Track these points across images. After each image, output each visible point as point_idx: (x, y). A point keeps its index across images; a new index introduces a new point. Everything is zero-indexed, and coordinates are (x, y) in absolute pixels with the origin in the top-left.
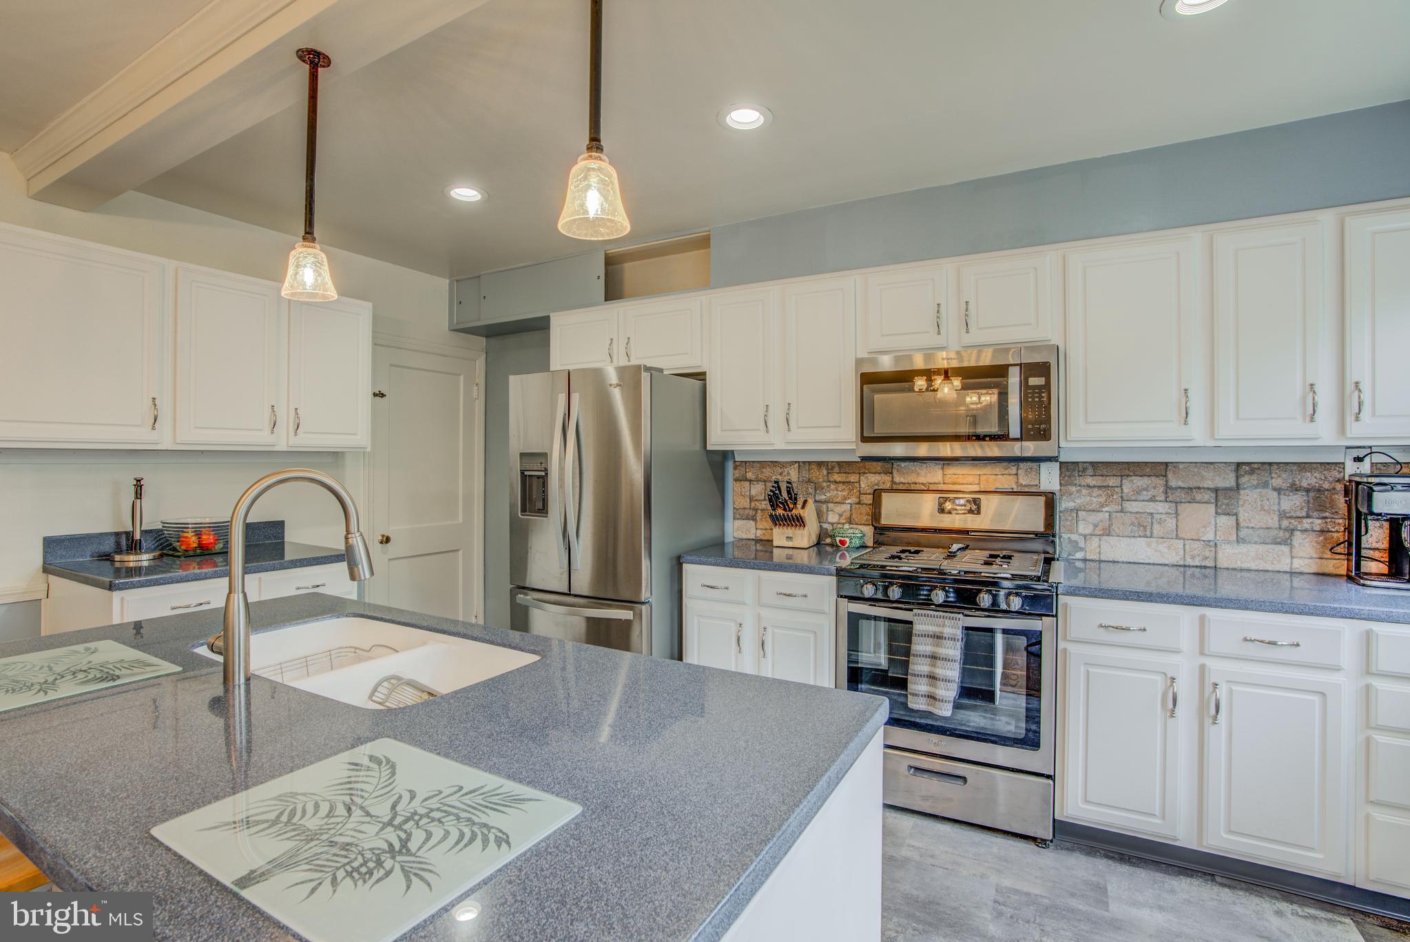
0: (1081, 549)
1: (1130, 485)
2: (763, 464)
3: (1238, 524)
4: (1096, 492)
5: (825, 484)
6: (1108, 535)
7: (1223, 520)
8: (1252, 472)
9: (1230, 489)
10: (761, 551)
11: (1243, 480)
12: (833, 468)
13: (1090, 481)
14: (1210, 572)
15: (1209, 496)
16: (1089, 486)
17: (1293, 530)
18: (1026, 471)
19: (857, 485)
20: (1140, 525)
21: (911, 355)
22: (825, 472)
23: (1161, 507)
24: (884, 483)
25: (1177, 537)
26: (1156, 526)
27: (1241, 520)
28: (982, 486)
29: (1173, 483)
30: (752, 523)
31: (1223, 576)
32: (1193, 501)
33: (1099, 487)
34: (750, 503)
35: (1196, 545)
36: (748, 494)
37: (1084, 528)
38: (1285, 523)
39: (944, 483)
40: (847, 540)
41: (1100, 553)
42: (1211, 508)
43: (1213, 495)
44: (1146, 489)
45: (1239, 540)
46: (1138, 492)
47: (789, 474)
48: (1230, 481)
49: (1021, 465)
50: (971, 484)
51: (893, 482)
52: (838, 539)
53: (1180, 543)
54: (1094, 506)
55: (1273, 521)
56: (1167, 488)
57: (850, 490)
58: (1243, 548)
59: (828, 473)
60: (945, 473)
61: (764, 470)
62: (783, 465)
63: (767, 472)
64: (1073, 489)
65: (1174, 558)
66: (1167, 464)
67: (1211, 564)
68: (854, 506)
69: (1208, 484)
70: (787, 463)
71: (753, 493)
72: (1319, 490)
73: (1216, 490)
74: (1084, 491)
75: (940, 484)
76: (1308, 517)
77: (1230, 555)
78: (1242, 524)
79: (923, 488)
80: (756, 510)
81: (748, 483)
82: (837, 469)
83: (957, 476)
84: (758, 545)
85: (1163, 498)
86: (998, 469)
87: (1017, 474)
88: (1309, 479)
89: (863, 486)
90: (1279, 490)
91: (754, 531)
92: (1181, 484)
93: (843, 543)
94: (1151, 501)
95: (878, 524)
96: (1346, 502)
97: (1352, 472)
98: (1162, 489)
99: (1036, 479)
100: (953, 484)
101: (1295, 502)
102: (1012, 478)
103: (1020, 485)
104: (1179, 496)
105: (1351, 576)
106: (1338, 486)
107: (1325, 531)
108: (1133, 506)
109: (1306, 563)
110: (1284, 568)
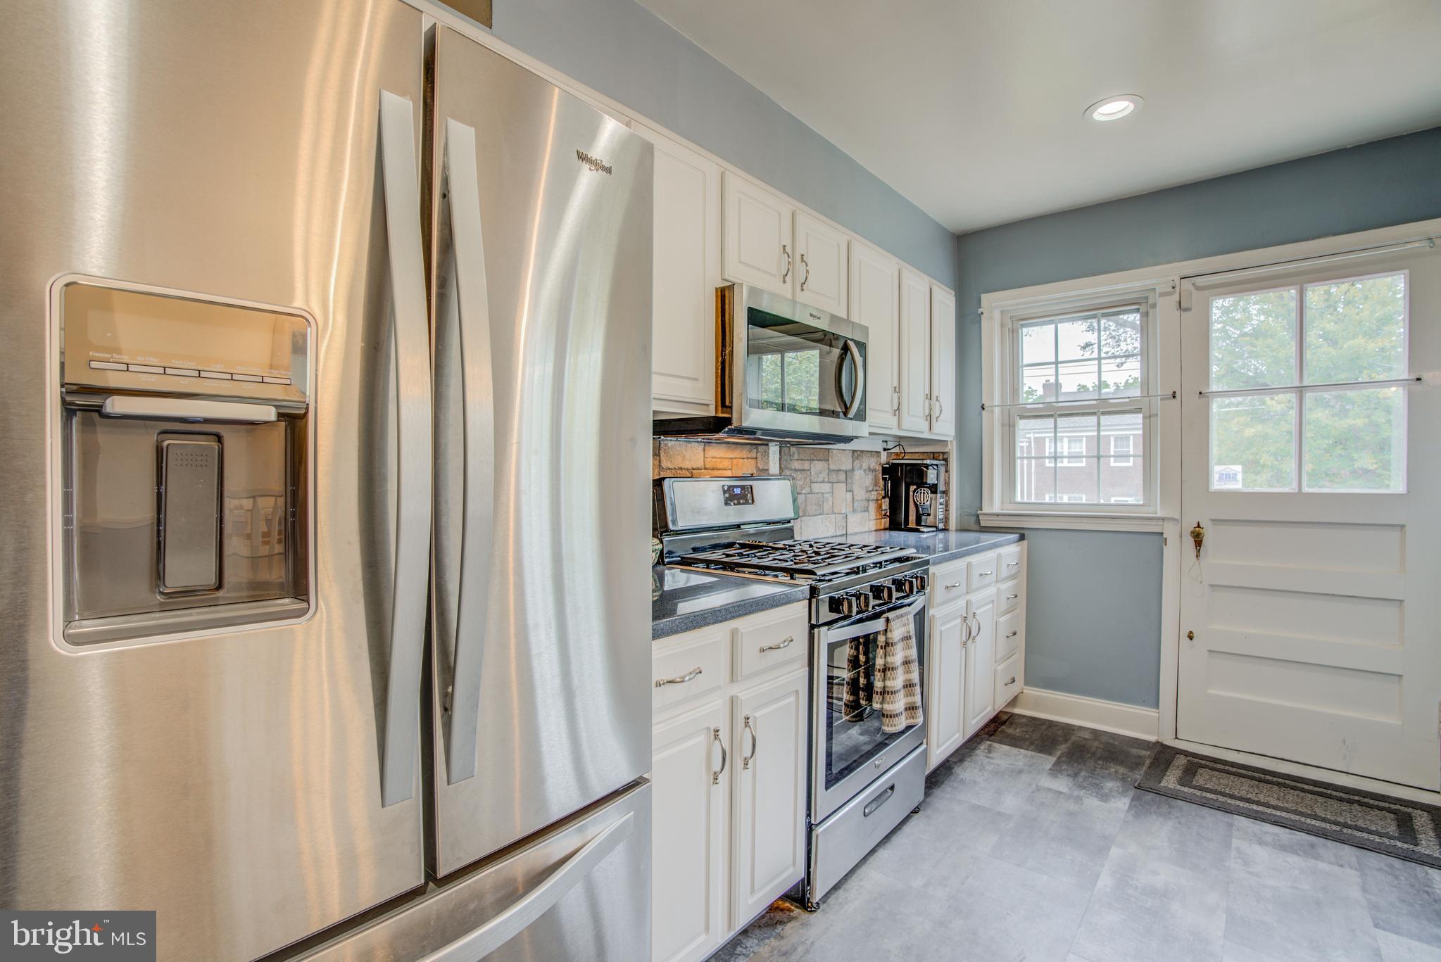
1: (815, 467)
3: (853, 498)
4: (799, 475)
6: (805, 516)
7: (849, 495)
9: (850, 471)
11: (855, 463)
13: (795, 464)
15: (842, 477)
16: (795, 470)
17: (868, 501)
18: (762, 455)
23: (826, 487)
25: (833, 513)
26: (825, 504)
27: (855, 493)
28: (734, 472)
29: (831, 468)
32: (838, 481)
35: (840, 517)
38: (866, 496)
39: (705, 469)
42: (844, 487)
43: (845, 476)
45: (854, 511)
46: (817, 475)
48: (849, 467)
50: (725, 470)
53: (833, 516)
55: (863, 494)
56: (829, 469)
58: (855, 517)
60: (706, 456)
65: (832, 531)
67: (844, 532)
69: (843, 468)
72: (877, 470)
73: (845, 472)
74: (793, 475)
75: (701, 469)
77: (853, 523)
78: (856, 498)
83: (716, 460)
85: (826, 480)
86: (745, 451)
87: (756, 458)
88: (873, 463)
94: (823, 482)
95: (671, 527)
96: (884, 479)
97: (884, 457)
98: (827, 471)
99: (767, 463)
100: (713, 469)
101: (868, 480)
102: (753, 461)
103: (758, 470)
104: (833, 477)
105: (894, 527)
106: (881, 468)
107: (877, 500)
108: (815, 488)
109: (873, 525)
110: (867, 529)
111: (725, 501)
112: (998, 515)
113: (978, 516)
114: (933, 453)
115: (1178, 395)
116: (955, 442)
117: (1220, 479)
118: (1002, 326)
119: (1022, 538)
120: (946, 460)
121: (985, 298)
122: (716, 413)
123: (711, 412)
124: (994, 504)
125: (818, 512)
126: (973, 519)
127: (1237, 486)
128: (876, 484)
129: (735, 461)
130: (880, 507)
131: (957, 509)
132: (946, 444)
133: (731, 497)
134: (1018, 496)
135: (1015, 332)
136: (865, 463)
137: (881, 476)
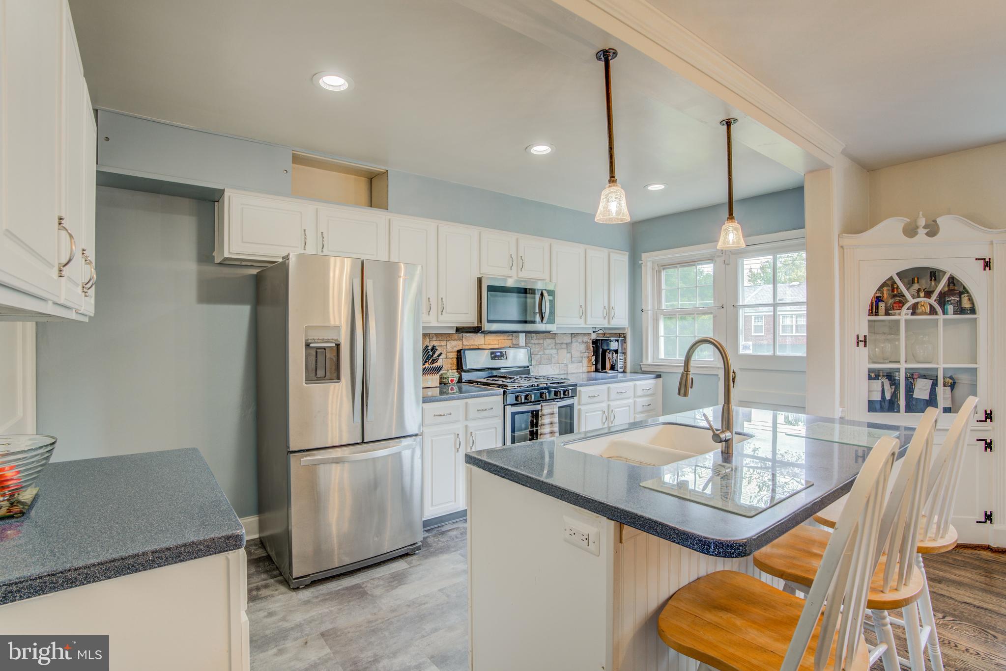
1: (547, 342)
3: (572, 356)
4: (537, 346)
6: (538, 365)
7: (569, 355)
8: (574, 337)
9: (569, 343)
11: (573, 340)
12: (433, 337)
13: (535, 341)
15: (565, 346)
16: (535, 344)
17: (582, 357)
18: (515, 338)
19: (445, 347)
20: (549, 359)
21: (506, 279)
23: (554, 351)
24: (458, 346)
25: (558, 363)
26: (553, 359)
27: (573, 354)
29: (557, 342)
32: (561, 348)
35: (563, 365)
38: (581, 355)
39: (485, 345)
40: (455, 379)
41: (538, 373)
42: (566, 351)
43: (566, 346)
44: (550, 344)
45: (572, 362)
46: (548, 346)
48: (569, 341)
50: (495, 345)
51: (463, 345)
52: (450, 379)
53: (558, 365)
54: (536, 353)
55: (578, 354)
56: (555, 343)
59: (430, 341)
65: (557, 372)
66: (555, 334)
67: (566, 372)
68: (444, 359)
69: (565, 342)
72: (588, 343)
73: (567, 344)
74: (533, 346)
75: (482, 345)
76: (585, 352)
78: (573, 356)
79: (476, 347)
82: (435, 339)
85: (554, 348)
86: (505, 337)
87: (512, 339)
88: (585, 339)
89: (448, 347)
90: (580, 343)
92: (559, 342)
93: (452, 381)
94: (552, 349)
95: (464, 368)
96: (593, 346)
97: (594, 336)
98: (554, 344)
99: (519, 341)
100: (489, 345)
101: (583, 347)
102: (510, 341)
103: (513, 344)
104: (558, 346)
105: (597, 370)
106: (591, 341)
107: (588, 357)
108: (547, 352)
109: (585, 369)
110: (581, 371)
111: (493, 358)
112: (649, 365)
113: (641, 365)
114: (619, 333)
115: (724, 306)
116: (629, 328)
117: (743, 348)
118: (653, 269)
119: (659, 376)
120: (625, 337)
121: (644, 255)
122: (478, 324)
123: (476, 325)
124: (649, 360)
125: (549, 363)
126: (639, 367)
127: (750, 352)
128: (588, 349)
129: (500, 341)
130: (591, 360)
131: (630, 362)
132: (624, 329)
133: (494, 356)
134: (662, 355)
135: (659, 272)
136: (580, 339)
137: (591, 345)
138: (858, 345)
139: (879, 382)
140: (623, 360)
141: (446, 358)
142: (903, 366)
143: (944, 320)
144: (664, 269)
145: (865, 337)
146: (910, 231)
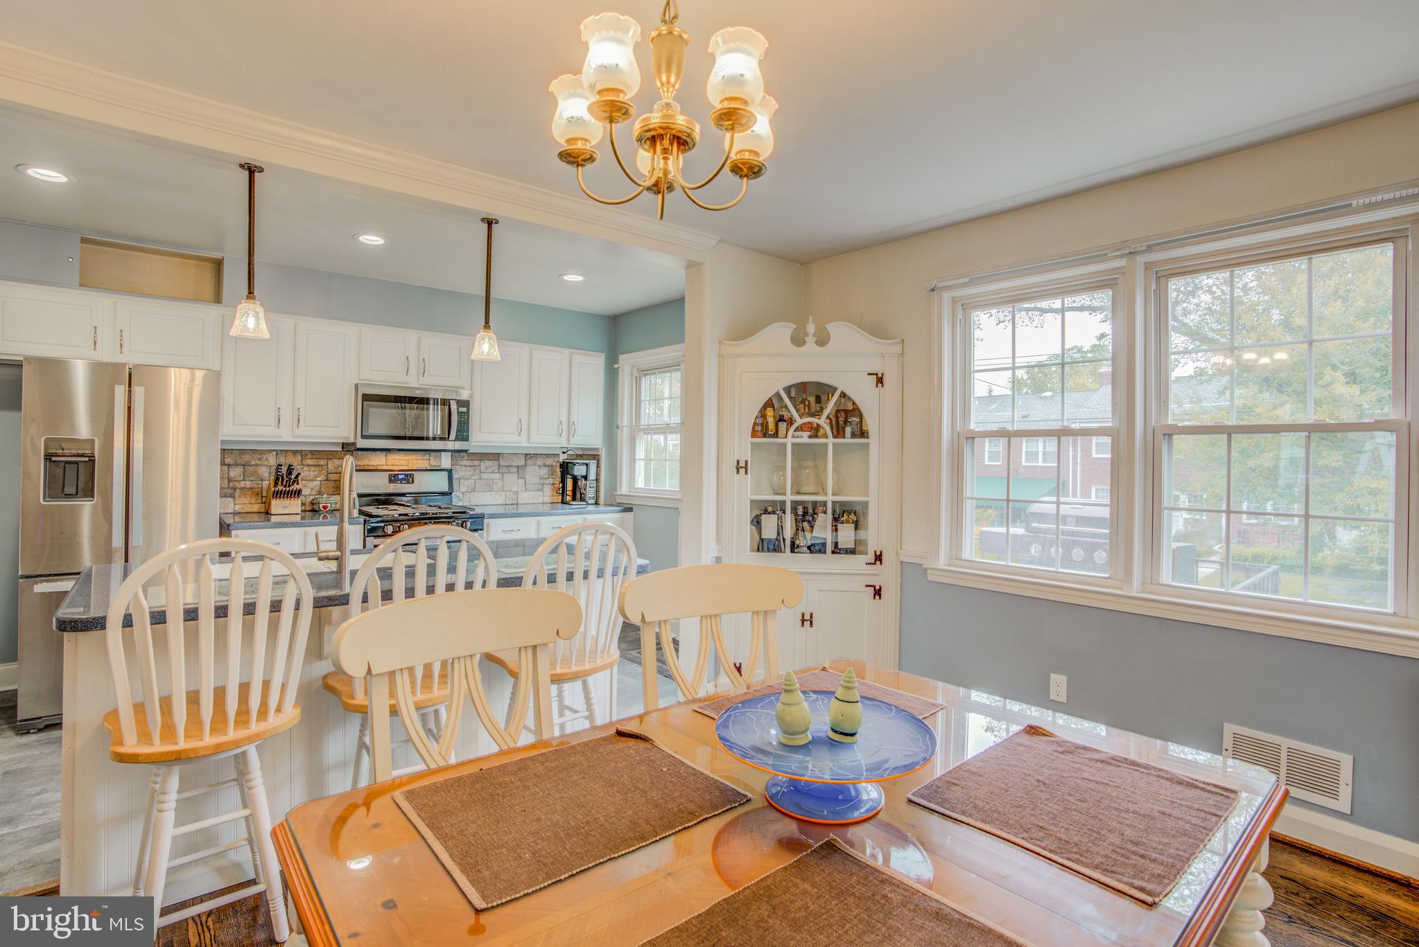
0: (461, 500)
1: (485, 464)
2: (242, 451)
4: (469, 469)
5: (299, 467)
6: (474, 492)
7: (521, 481)
8: (531, 458)
9: (521, 466)
10: (239, 522)
11: (527, 462)
12: (306, 455)
13: (466, 463)
14: (515, 506)
15: (515, 470)
16: (466, 466)
17: (543, 484)
18: (435, 457)
20: (488, 485)
22: (299, 458)
23: (497, 476)
25: (503, 491)
26: (494, 486)
27: (527, 480)
28: (409, 466)
29: (502, 464)
30: (231, 500)
31: (520, 506)
32: (509, 472)
33: (470, 466)
34: (229, 482)
35: (510, 493)
36: (226, 476)
37: (463, 489)
38: (541, 481)
39: (385, 465)
40: (329, 505)
42: (515, 476)
44: (490, 467)
45: (526, 490)
46: (487, 468)
47: (267, 459)
48: (522, 463)
49: (432, 454)
50: (403, 465)
52: (321, 505)
53: (504, 493)
54: (468, 477)
55: (537, 480)
56: (499, 465)
57: (320, 471)
58: (527, 494)
59: (302, 459)
60: (387, 459)
61: (243, 456)
62: (262, 452)
63: (246, 458)
64: (458, 467)
65: (501, 501)
66: (499, 454)
68: (323, 482)
69: (515, 464)
70: (265, 451)
71: (232, 474)
72: (552, 466)
73: (518, 467)
74: (463, 469)
76: (548, 478)
77: (525, 497)
78: (527, 482)
79: (373, 468)
80: (235, 489)
81: (226, 467)
82: (310, 456)
83: (396, 461)
84: (236, 517)
85: (497, 471)
86: (419, 456)
87: (429, 460)
88: (549, 461)
89: (330, 467)
90: (539, 466)
91: (233, 506)
92: (504, 464)
93: (325, 507)
94: (493, 472)
96: (563, 469)
97: (562, 458)
98: (497, 466)
99: (440, 462)
100: (391, 465)
101: (544, 471)
102: (426, 462)
103: (431, 466)
104: (504, 470)
105: (563, 502)
106: (558, 465)
107: (553, 484)
108: (485, 476)
109: (548, 499)
110: (541, 501)
111: (391, 481)
112: (622, 495)
113: (615, 496)
114: (594, 455)
116: (603, 449)
118: (632, 375)
119: (628, 510)
120: (597, 460)
121: (622, 358)
122: (354, 440)
123: (352, 441)
124: (624, 489)
126: (612, 497)
128: (552, 473)
129: (411, 461)
130: (557, 488)
131: (605, 491)
132: (597, 449)
133: (393, 479)
134: (640, 483)
135: (638, 379)
136: (540, 462)
137: (558, 470)
138: (738, 472)
139: (775, 517)
140: (595, 489)
141: (327, 480)
142: (789, 498)
143: (834, 445)
144: (646, 375)
145: (746, 462)
146: (798, 340)
